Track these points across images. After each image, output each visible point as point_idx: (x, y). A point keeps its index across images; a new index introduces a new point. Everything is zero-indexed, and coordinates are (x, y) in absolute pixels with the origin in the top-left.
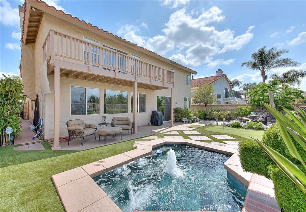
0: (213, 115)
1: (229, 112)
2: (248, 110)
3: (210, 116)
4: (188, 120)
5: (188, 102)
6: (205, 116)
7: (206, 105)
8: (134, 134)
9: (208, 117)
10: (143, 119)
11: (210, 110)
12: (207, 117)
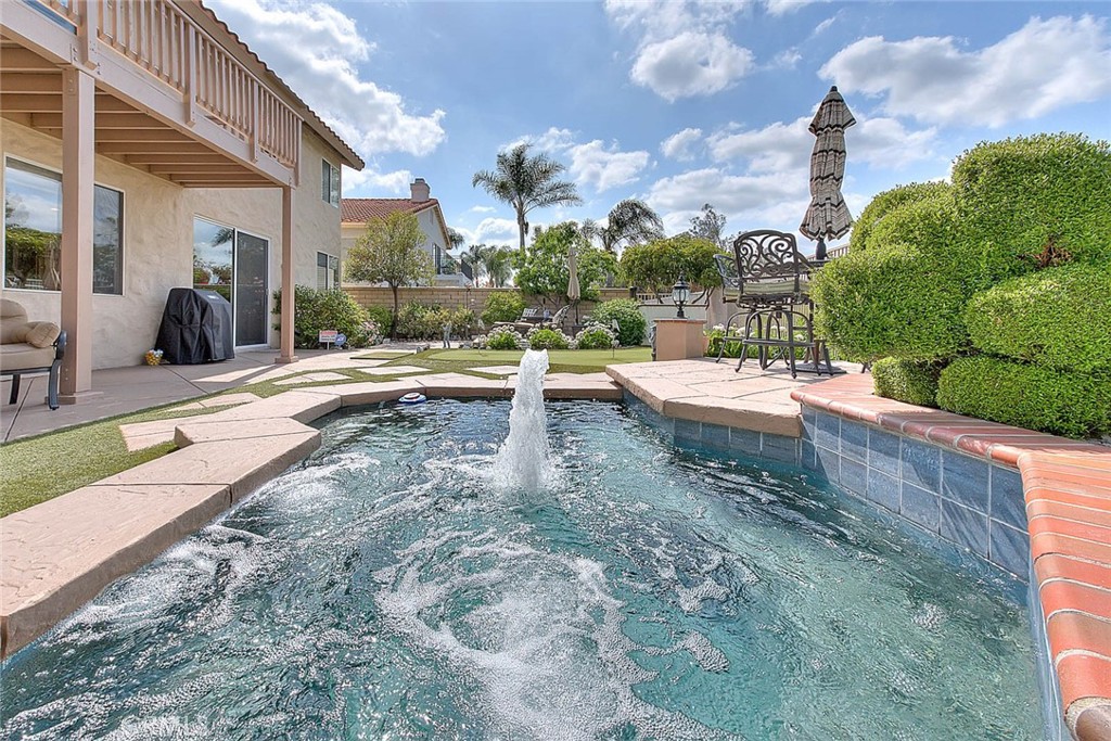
0: (421, 323)
1: (467, 312)
2: (515, 304)
3: (410, 326)
4: (342, 339)
5: (331, 273)
6: (393, 326)
7: (395, 289)
8: (72, 401)
9: (404, 331)
10: (103, 331)
11: (407, 308)
12: (398, 329)
